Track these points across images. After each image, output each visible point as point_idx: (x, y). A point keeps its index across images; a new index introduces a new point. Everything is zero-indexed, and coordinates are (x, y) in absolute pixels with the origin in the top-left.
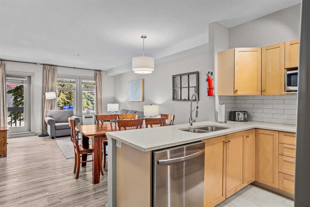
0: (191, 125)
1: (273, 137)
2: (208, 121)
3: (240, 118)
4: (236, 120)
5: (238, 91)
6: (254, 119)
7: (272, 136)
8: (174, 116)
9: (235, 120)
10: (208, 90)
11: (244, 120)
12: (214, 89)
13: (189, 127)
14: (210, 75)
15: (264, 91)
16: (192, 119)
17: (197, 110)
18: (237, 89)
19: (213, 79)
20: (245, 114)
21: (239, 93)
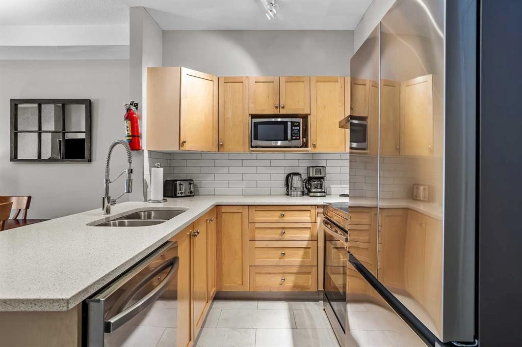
0: (108, 211)
1: (242, 216)
2: (128, 201)
3: (183, 192)
4: (178, 195)
5: (186, 143)
6: (202, 191)
7: (240, 214)
8: (29, 198)
9: (176, 194)
10: (131, 138)
11: (189, 194)
12: (141, 138)
13: (106, 218)
14: (133, 108)
15: (222, 145)
16: (109, 198)
17: (130, 177)
18: (185, 140)
19: (140, 117)
20: (190, 184)
21: (188, 147)
